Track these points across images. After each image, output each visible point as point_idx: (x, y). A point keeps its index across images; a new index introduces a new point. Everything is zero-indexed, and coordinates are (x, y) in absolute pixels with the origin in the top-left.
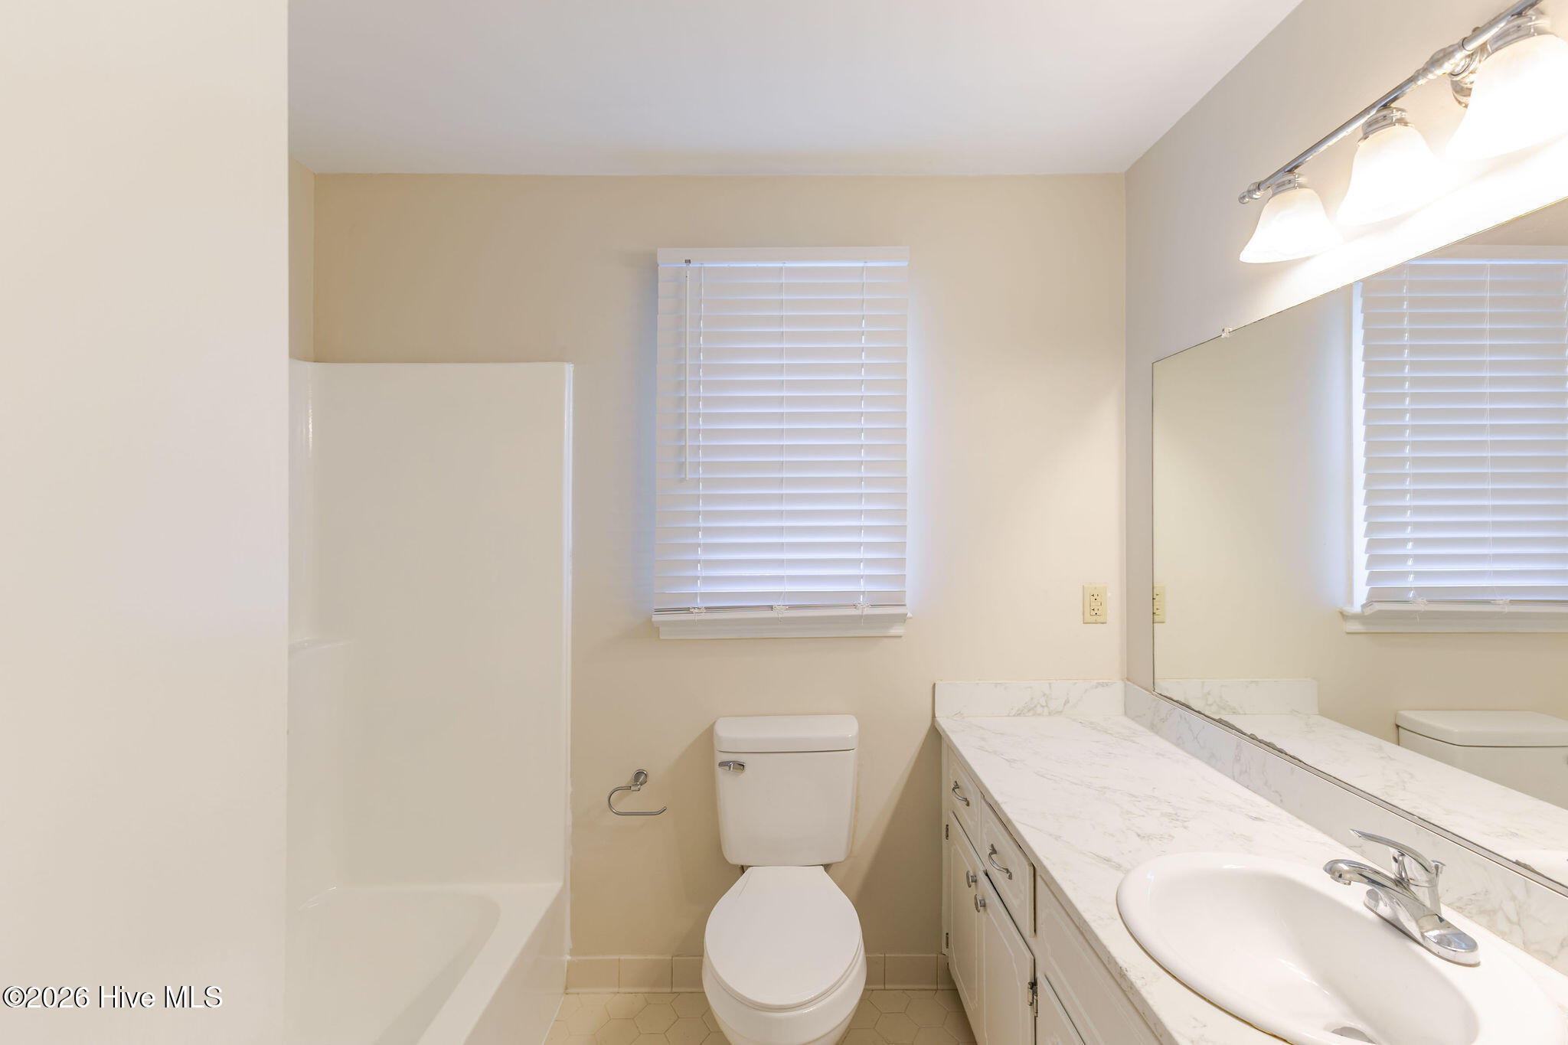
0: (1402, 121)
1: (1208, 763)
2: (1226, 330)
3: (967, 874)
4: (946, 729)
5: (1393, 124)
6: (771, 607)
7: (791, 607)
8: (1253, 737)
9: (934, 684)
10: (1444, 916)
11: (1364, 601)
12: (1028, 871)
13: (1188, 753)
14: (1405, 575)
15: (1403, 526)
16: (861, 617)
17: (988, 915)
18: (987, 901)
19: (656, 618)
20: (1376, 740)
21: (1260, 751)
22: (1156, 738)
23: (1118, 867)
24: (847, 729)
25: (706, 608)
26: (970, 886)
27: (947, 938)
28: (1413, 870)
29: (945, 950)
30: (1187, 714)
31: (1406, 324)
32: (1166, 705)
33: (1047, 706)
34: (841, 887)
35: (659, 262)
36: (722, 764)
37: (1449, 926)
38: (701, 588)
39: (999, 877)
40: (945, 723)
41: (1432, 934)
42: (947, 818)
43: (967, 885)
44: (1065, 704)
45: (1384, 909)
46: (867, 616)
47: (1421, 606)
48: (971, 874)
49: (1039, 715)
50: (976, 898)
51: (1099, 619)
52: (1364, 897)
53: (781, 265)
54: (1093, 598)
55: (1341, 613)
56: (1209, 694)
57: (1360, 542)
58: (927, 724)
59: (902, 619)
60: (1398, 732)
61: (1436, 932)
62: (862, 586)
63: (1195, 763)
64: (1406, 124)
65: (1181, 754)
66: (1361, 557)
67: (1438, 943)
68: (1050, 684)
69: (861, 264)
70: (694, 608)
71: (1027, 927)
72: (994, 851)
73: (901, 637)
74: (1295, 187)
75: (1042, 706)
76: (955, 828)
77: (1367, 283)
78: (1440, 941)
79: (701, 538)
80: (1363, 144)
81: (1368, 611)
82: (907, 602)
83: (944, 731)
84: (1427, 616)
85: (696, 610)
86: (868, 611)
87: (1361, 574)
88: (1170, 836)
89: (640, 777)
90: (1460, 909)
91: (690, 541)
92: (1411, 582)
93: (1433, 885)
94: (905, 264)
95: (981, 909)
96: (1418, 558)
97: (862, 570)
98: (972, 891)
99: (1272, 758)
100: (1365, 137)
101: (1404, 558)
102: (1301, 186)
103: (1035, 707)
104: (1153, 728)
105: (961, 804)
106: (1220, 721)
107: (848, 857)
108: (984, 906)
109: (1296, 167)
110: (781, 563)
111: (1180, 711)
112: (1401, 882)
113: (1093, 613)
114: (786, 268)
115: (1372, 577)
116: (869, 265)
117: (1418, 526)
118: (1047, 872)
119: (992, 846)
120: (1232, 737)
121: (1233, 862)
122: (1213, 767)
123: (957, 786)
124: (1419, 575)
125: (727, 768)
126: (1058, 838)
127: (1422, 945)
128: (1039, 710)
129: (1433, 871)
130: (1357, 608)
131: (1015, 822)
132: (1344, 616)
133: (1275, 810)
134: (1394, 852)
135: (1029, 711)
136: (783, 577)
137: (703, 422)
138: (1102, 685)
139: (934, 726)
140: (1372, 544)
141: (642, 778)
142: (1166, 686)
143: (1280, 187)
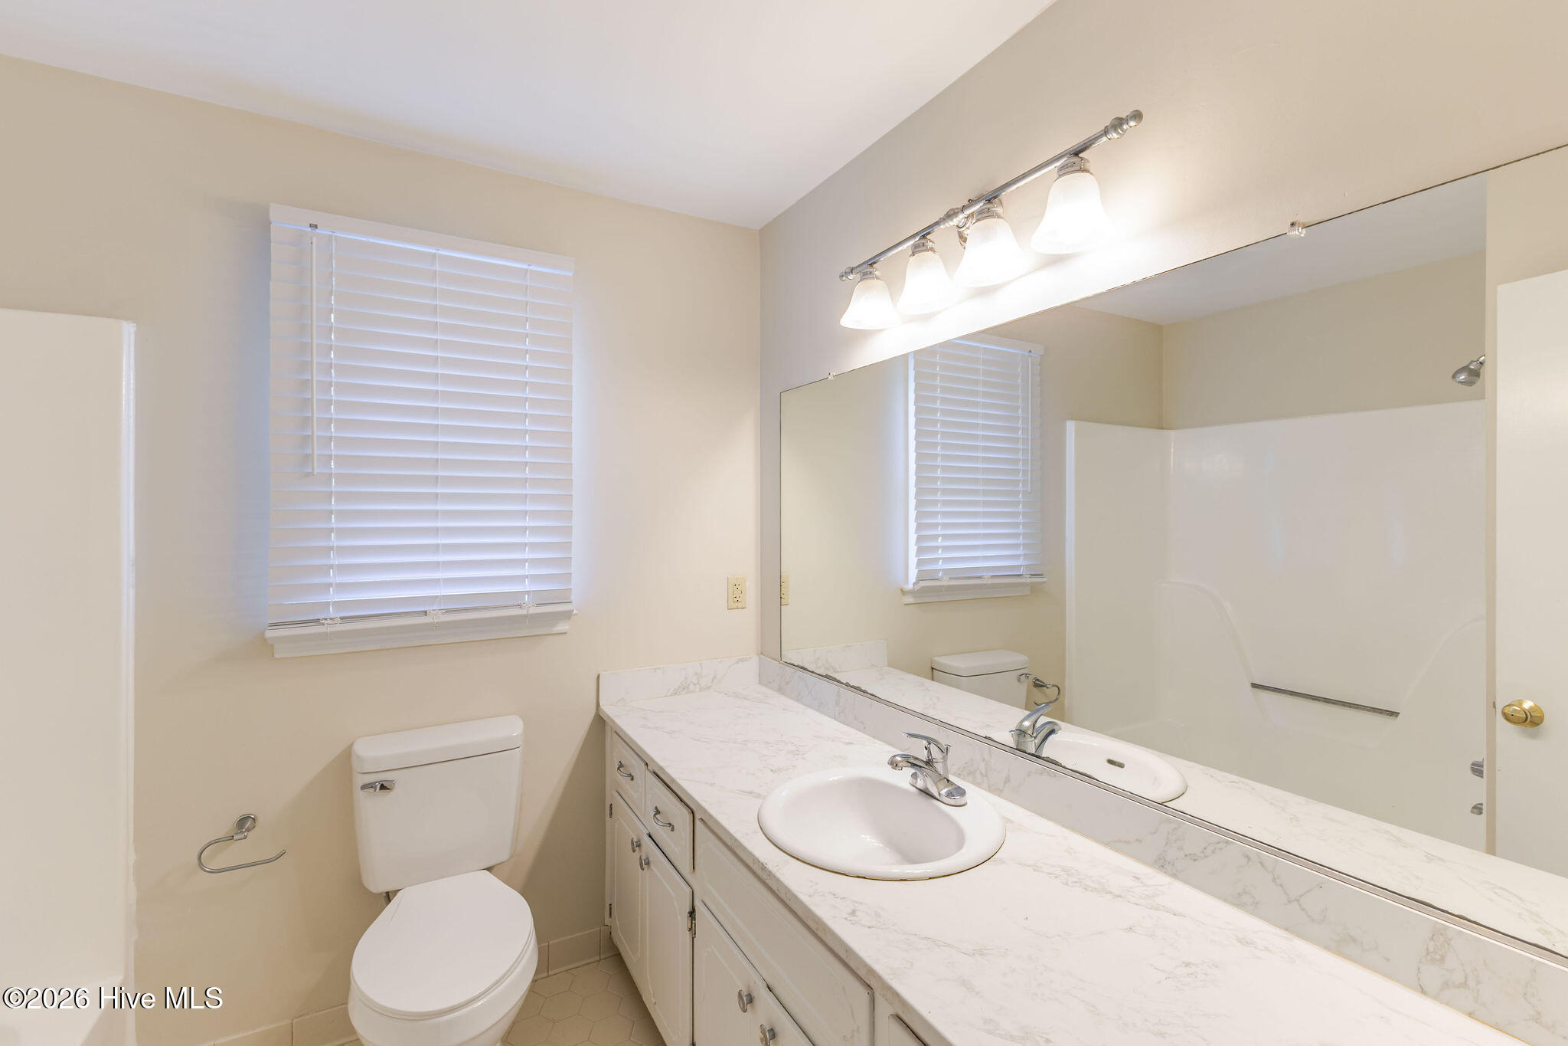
0: (932, 249)
1: (818, 710)
2: (831, 374)
3: (632, 841)
4: (611, 715)
5: (927, 250)
6: (425, 613)
7: (448, 611)
8: (847, 685)
9: (598, 677)
10: (950, 779)
11: (914, 581)
12: (688, 817)
13: (806, 705)
14: (936, 560)
15: (936, 525)
16: (526, 616)
17: (652, 870)
18: (650, 859)
19: (270, 634)
20: (919, 678)
21: (851, 695)
22: (783, 698)
23: (759, 796)
24: (512, 728)
25: (342, 618)
26: (634, 851)
27: (610, 908)
28: (936, 753)
29: (607, 921)
30: (806, 675)
31: (938, 382)
32: (789, 670)
33: (698, 683)
34: (506, 882)
35: (271, 219)
36: (364, 787)
37: (952, 784)
38: (333, 596)
39: (661, 834)
40: (607, 709)
41: (943, 792)
42: (611, 796)
43: (631, 850)
44: (713, 680)
45: (920, 784)
46: (531, 615)
47: (945, 582)
48: (635, 840)
49: (693, 692)
50: (640, 858)
51: (740, 605)
52: (909, 778)
53: (434, 251)
54: (735, 588)
55: (901, 590)
56: (818, 659)
57: (913, 537)
58: (594, 712)
59: (567, 615)
60: (933, 672)
61: (946, 790)
62: (527, 586)
63: (812, 713)
64: (934, 252)
65: (800, 707)
66: (913, 549)
67: (947, 796)
68: (700, 664)
69: (525, 266)
70: (326, 619)
71: (685, 866)
72: (658, 812)
73: (565, 633)
74: (873, 278)
75: (694, 684)
76: (619, 805)
77: (916, 353)
78: (950, 795)
79: (334, 540)
80: (912, 259)
81: (917, 588)
82: (573, 598)
83: (609, 717)
84: (950, 588)
85: (329, 622)
86: (534, 610)
87: (913, 560)
88: (793, 766)
89: (245, 823)
90: (959, 775)
91: (323, 544)
92: (940, 565)
93: (945, 759)
94: (570, 274)
95: (645, 867)
96: (945, 548)
97: (527, 570)
98: (636, 855)
99: (860, 697)
100: (913, 254)
101: (936, 548)
102: (877, 278)
103: (689, 685)
104: (781, 690)
105: (624, 781)
106: (827, 677)
107: (511, 857)
108: (648, 864)
109: (874, 263)
110: (436, 565)
111: (800, 673)
112: (929, 762)
113: (735, 601)
114: (440, 255)
115: (920, 562)
116: (533, 268)
117: (945, 526)
118: (705, 811)
119: (656, 808)
120: (833, 687)
121: (836, 774)
122: (822, 712)
123: (621, 765)
124: (945, 560)
125: (372, 790)
126: (712, 785)
127: (938, 800)
128: (692, 687)
129: (945, 751)
130: (910, 586)
131: (678, 780)
132: (903, 592)
133: (860, 735)
134: (925, 743)
135: (684, 689)
136: (438, 580)
137: (335, 410)
138: (742, 660)
139: (599, 715)
140: (920, 539)
141: (248, 824)
142: (791, 656)
143: (866, 275)
